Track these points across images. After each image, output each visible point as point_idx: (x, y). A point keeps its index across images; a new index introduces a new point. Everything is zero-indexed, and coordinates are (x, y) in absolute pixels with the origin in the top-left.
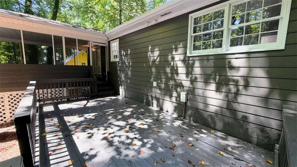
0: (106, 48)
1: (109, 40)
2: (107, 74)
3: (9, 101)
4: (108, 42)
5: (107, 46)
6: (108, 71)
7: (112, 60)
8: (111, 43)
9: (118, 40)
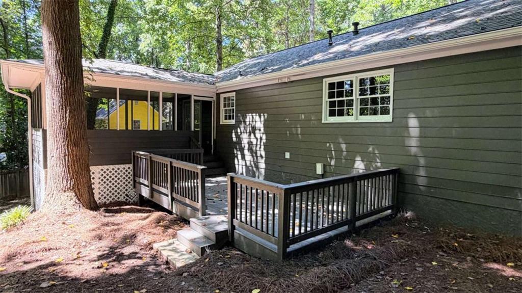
0: (213, 104)
1: (218, 92)
2: (212, 144)
3: (99, 178)
4: (216, 95)
5: (214, 101)
6: (215, 138)
7: (223, 121)
8: (222, 96)
9: (234, 94)
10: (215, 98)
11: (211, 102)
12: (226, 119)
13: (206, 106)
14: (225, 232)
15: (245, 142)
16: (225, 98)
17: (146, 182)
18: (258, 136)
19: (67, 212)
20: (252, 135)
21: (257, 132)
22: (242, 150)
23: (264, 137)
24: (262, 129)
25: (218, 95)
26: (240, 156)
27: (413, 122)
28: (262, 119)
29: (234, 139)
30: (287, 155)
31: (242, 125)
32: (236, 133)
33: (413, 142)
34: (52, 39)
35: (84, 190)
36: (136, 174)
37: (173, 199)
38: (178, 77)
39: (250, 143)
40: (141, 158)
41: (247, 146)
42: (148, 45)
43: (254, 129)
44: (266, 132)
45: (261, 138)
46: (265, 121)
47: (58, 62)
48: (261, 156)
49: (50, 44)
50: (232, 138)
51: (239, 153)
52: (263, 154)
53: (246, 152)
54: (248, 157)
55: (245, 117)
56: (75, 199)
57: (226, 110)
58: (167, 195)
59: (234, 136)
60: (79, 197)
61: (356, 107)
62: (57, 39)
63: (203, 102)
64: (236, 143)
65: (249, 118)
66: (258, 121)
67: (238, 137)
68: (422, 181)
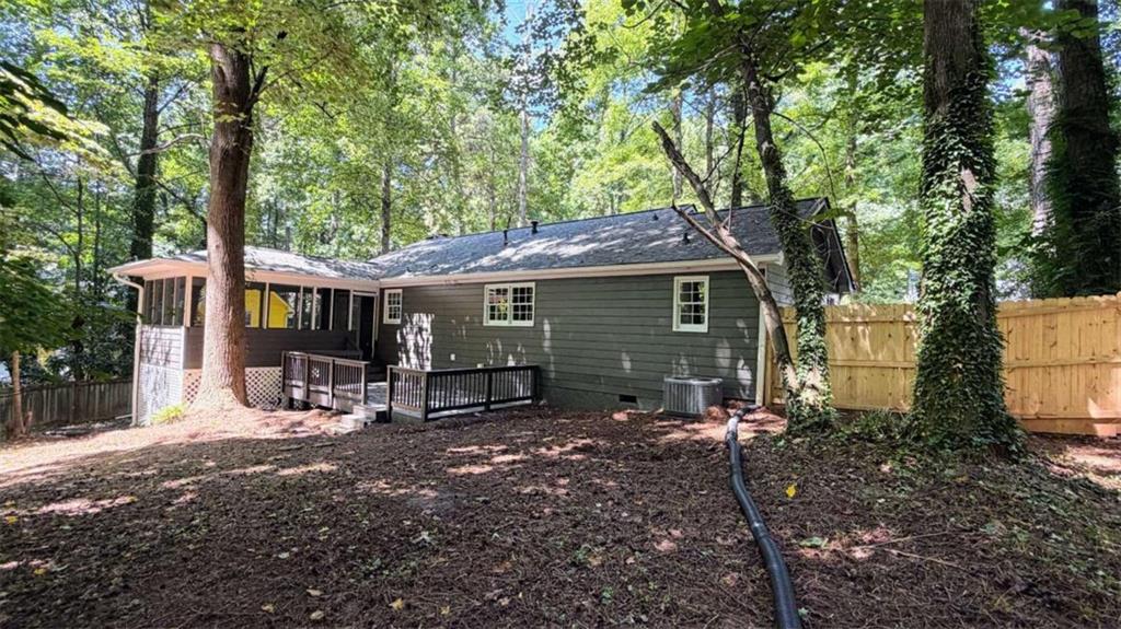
0: (375, 300)
1: (381, 288)
2: (373, 346)
4: (379, 291)
5: (377, 297)
6: (376, 339)
7: (387, 320)
8: (387, 292)
9: (400, 291)
10: (378, 294)
11: (372, 298)
12: (390, 317)
13: (366, 303)
14: (384, 412)
15: (411, 344)
16: (390, 295)
17: (300, 384)
18: (425, 337)
19: (226, 407)
20: (419, 336)
21: (424, 333)
22: (407, 352)
23: (431, 338)
24: (429, 330)
25: (382, 291)
26: (404, 360)
27: (547, 327)
28: (430, 319)
29: (399, 340)
30: (453, 357)
31: (409, 325)
32: (402, 333)
33: (547, 344)
34: (220, 242)
35: (241, 388)
36: (286, 376)
37: (334, 395)
38: (336, 269)
39: (416, 345)
40: (295, 359)
41: (413, 348)
42: (268, 191)
43: (421, 330)
44: (433, 333)
45: (428, 340)
46: (432, 321)
47: (224, 265)
48: (427, 359)
49: (217, 247)
50: (396, 339)
51: (404, 356)
52: (430, 356)
53: (412, 355)
54: (414, 360)
55: (411, 317)
56: (233, 395)
57: (390, 309)
58: (327, 393)
59: (398, 337)
60: (237, 393)
61: (510, 313)
62: (226, 243)
63: (364, 298)
64: (401, 344)
65: (416, 317)
66: (426, 322)
67: (403, 337)
68: (552, 375)
